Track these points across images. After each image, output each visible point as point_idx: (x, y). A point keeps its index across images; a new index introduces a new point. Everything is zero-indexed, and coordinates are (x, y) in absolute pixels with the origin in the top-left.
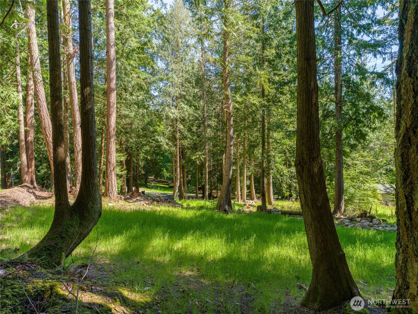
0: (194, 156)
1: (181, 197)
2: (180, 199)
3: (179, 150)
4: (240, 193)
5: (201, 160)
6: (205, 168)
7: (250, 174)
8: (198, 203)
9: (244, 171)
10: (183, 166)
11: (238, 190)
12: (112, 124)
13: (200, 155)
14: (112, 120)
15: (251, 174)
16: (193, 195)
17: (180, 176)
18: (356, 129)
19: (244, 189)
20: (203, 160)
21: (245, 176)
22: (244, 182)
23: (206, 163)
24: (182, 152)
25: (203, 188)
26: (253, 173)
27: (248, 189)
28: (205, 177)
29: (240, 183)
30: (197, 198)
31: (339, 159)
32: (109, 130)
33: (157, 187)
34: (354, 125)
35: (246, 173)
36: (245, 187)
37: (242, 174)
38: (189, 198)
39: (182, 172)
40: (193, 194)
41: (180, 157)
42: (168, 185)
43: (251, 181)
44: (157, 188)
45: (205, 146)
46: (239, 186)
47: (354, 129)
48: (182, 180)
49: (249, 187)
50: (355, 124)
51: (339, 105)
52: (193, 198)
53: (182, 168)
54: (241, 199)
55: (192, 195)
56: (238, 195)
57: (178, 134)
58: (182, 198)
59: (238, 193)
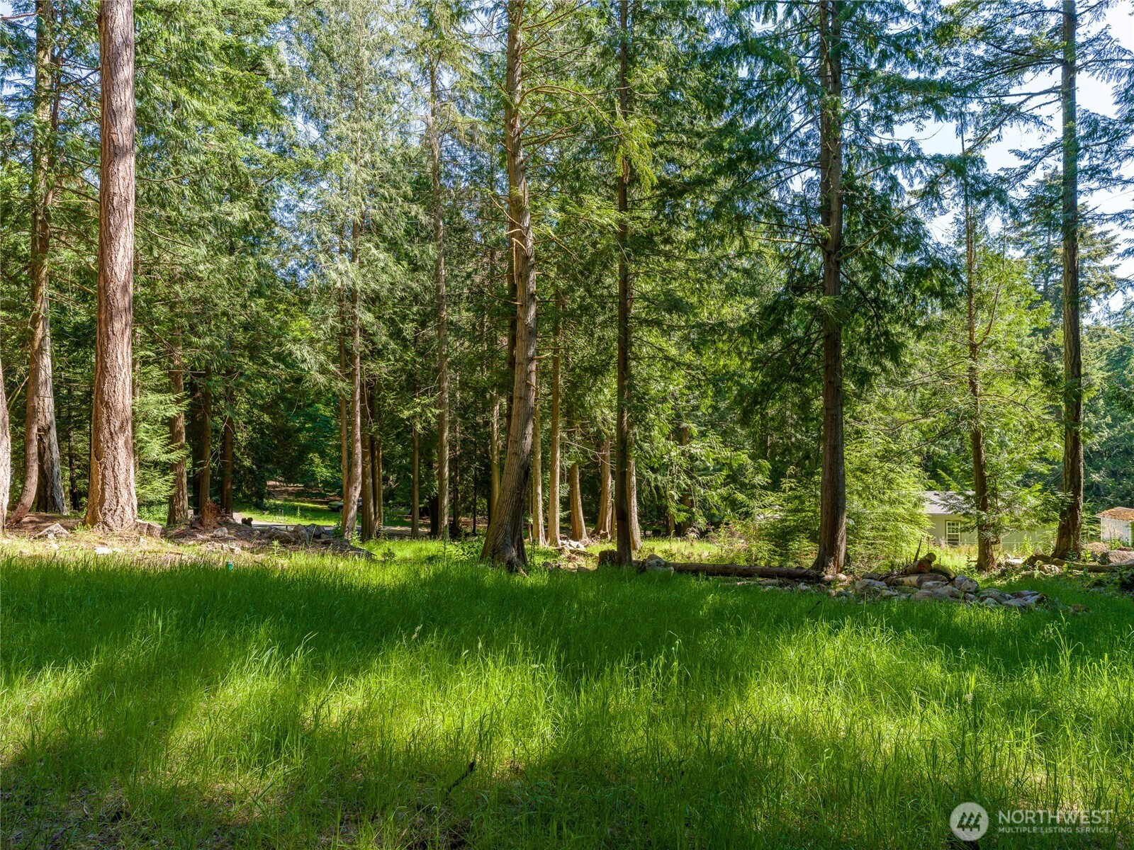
0: (408, 409)
1: (366, 534)
2: (363, 540)
3: (362, 391)
4: (541, 521)
5: (427, 421)
6: (442, 445)
7: (569, 463)
8: (421, 550)
9: (554, 454)
10: (372, 439)
11: (537, 511)
12: (117, 269)
13: (426, 406)
14: (120, 259)
15: (574, 466)
16: (403, 529)
17: (364, 468)
18: (876, 328)
19: (554, 507)
20: (433, 420)
21: (558, 471)
22: (554, 487)
23: (441, 431)
24: (371, 399)
25: (433, 510)
26: (578, 462)
27: (564, 509)
28: (441, 474)
29: (543, 490)
30: (414, 535)
31: (832, 412)
32: (106, 291)
33: (295, 508)
34: (871, 318)
35: (561, 461)
36: (558, 503)
37: (547, 466)
38: (391, 536)
39: (368, 458)
40: (402, 526)
41: (363, 410)
42: (326, 503)
43: (572, 486)
44: (291, 511)
45: (440, 381)
46: (540, 498)
47: (868, 330)
48: (369, 481)
49: (567, 503)
50: (872, 313)
51: (833, 257)
52: (401, 536)
53: (371, 445)
54: (546, 538)
55: (398, 528)
56: (538, 525)
57: (359, 339)
58: (370, 537)
59: (536, 519)
